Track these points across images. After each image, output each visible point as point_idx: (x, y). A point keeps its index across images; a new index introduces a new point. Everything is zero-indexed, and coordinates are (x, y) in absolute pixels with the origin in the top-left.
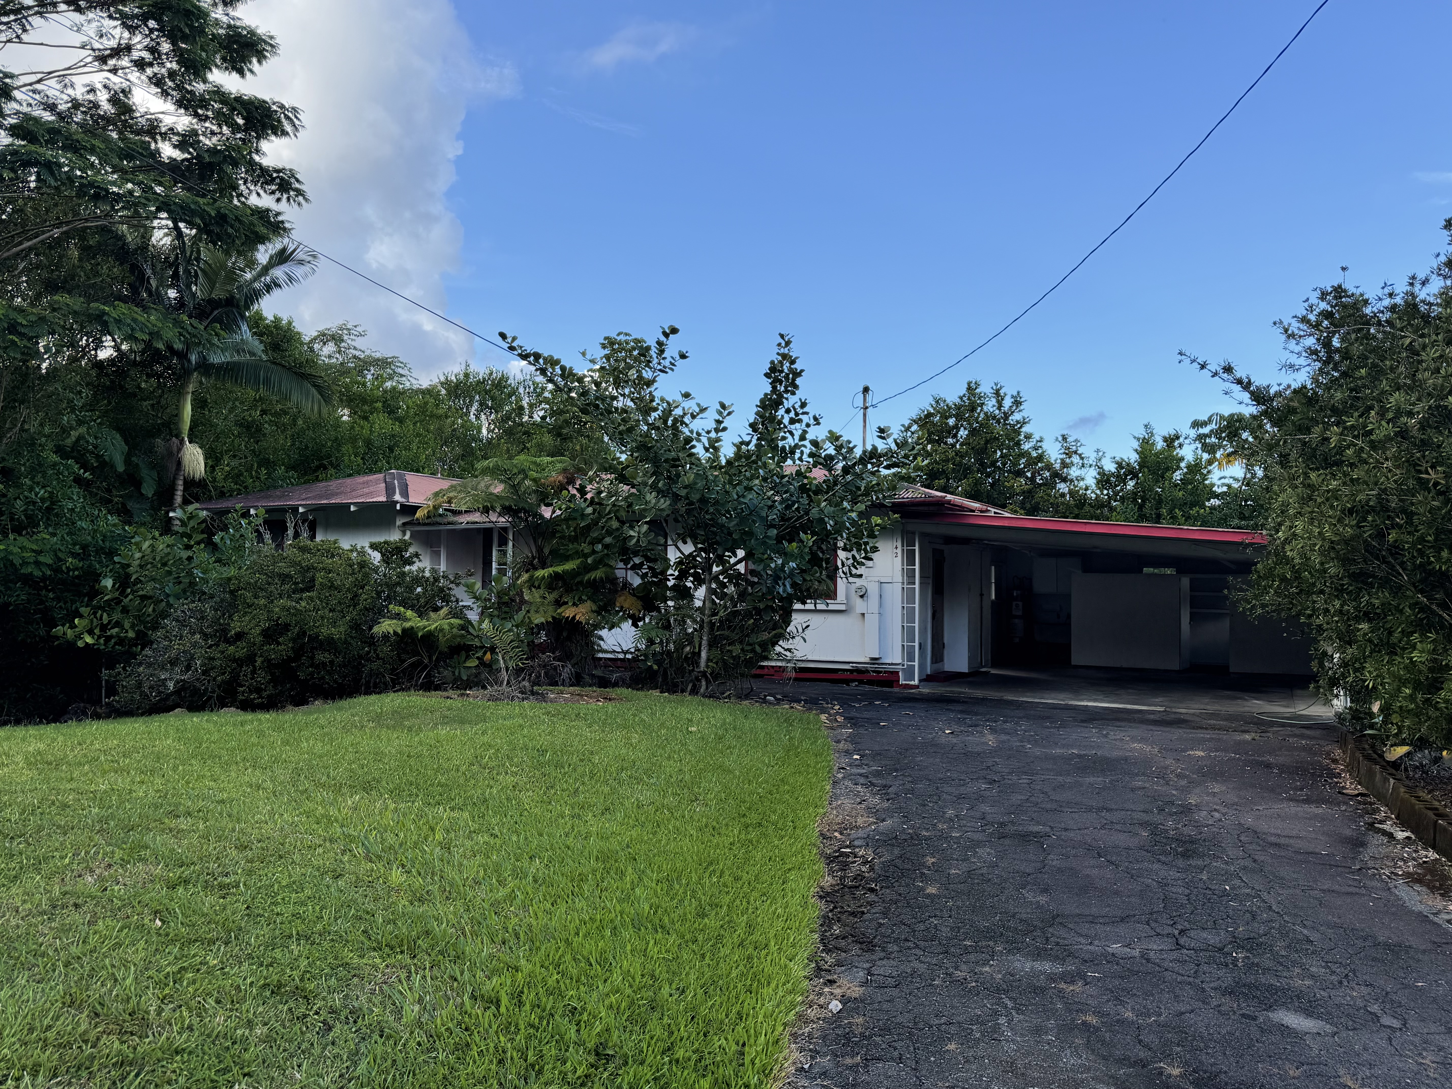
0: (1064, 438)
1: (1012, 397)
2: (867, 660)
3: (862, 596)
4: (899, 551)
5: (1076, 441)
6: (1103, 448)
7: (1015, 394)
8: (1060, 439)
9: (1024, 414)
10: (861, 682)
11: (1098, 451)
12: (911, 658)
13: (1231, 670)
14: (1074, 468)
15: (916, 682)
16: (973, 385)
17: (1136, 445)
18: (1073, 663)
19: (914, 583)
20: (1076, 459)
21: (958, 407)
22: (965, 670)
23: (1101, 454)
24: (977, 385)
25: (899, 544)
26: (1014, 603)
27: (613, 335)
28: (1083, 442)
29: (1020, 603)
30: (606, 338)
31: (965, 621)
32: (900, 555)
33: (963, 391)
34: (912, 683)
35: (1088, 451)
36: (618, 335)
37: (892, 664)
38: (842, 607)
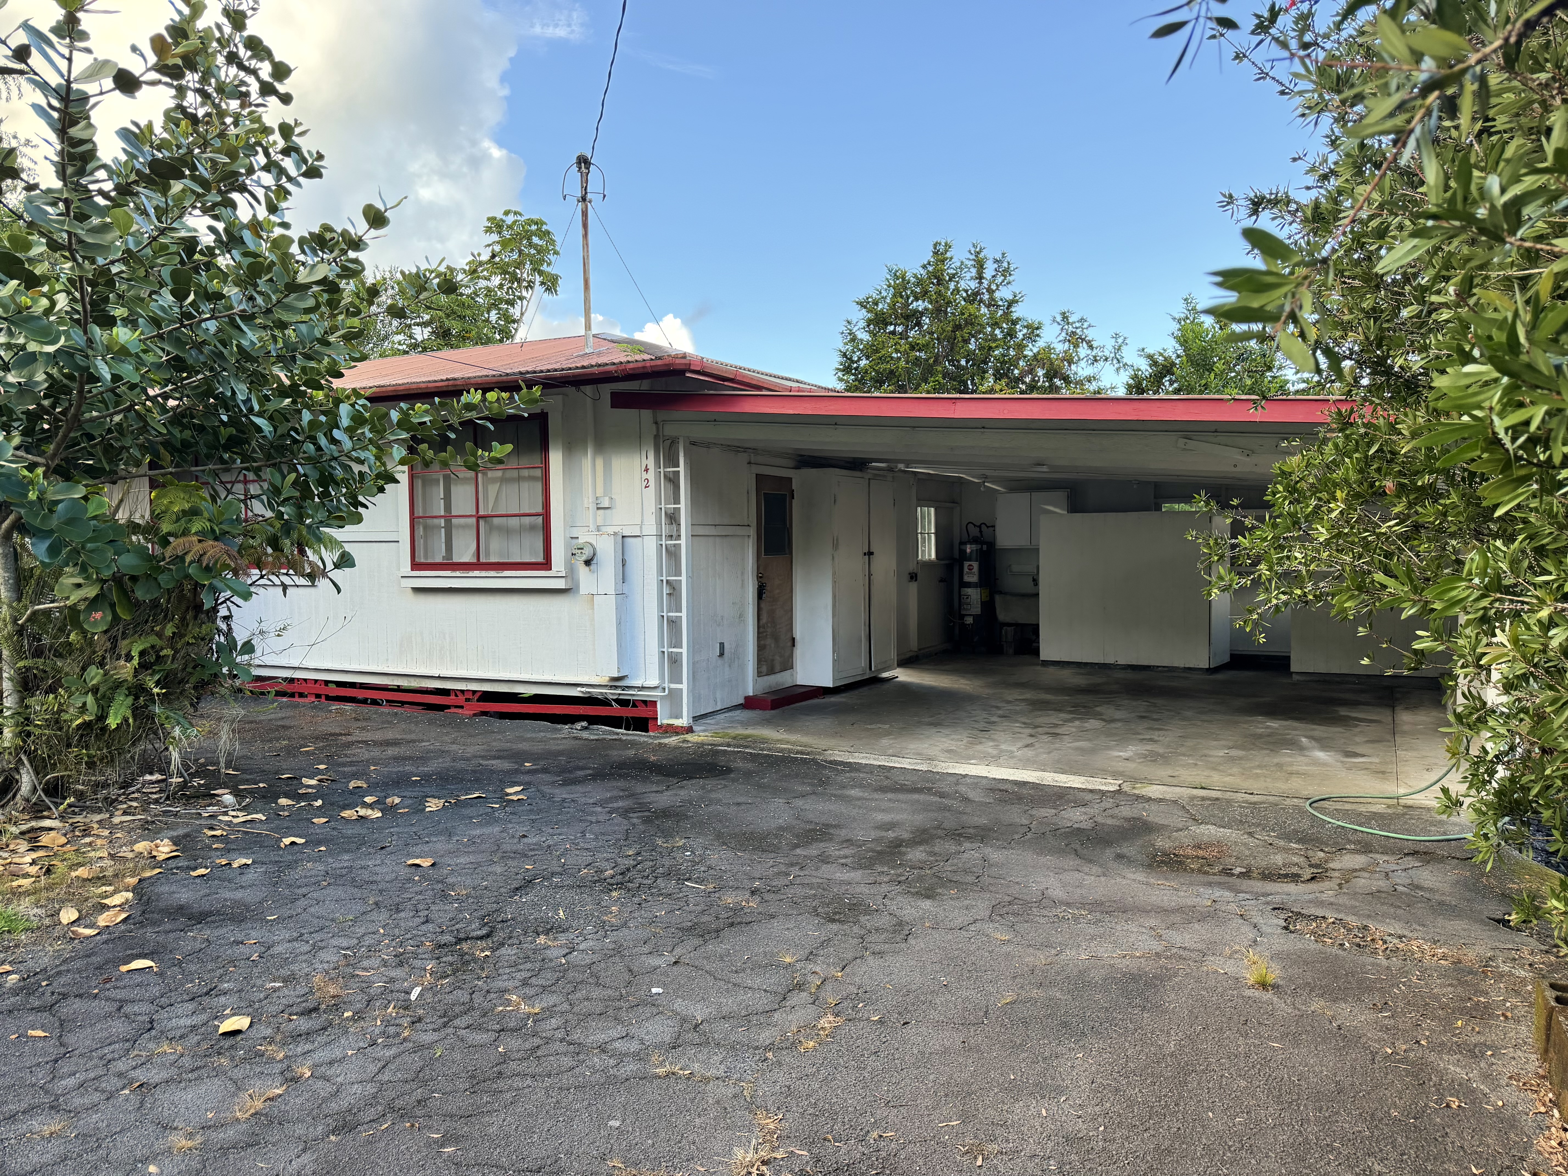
0: (1065, 317)
1: (996, 261)
2: (604, 680)
3: (588, 563)
4: (651, 475)
5: (1082, 320)
6: (1123, 333)
7: (998, 256)
8: (1059, 318)
9: (1015, 288)
10: (593, 720)
11: (1116, 336)
12: (676, 677)
13: (1293, 668)
14: (1083, 364)
15: (683, 721)
16: (942, 248)
17: (1174, 327)
18: (1042, 658)
19: (679, 537)
20: (1083, 351)
21: (919, 282)
22: (827, 682)
23: (1120, 340)
24: (948, 246)
25: (651, 462)
26: (966, 564)
27: (499, 215)
28: (1090, 321)
29: (975, 565)
30: (489, 219)
31: (827, 600)
32: (652, 483)
33: (928, 256)
34: (678, 722)
35: (1101, 336)
36: (507, 213)
37: (643, 688)
38: (560, 584)
